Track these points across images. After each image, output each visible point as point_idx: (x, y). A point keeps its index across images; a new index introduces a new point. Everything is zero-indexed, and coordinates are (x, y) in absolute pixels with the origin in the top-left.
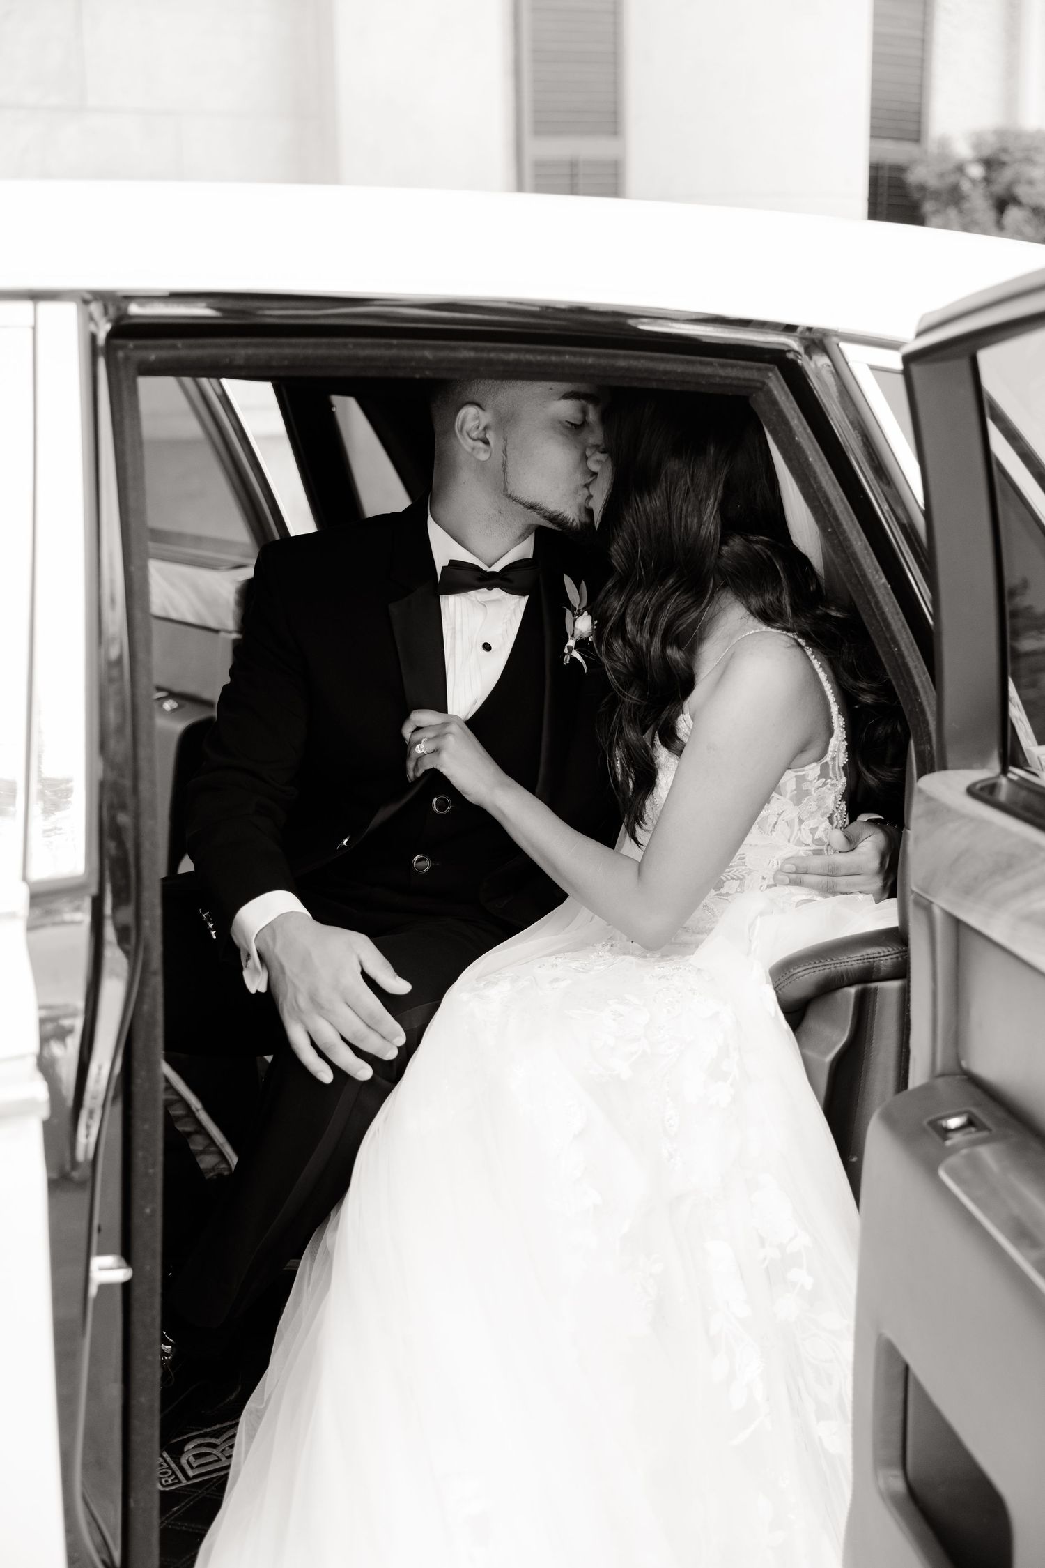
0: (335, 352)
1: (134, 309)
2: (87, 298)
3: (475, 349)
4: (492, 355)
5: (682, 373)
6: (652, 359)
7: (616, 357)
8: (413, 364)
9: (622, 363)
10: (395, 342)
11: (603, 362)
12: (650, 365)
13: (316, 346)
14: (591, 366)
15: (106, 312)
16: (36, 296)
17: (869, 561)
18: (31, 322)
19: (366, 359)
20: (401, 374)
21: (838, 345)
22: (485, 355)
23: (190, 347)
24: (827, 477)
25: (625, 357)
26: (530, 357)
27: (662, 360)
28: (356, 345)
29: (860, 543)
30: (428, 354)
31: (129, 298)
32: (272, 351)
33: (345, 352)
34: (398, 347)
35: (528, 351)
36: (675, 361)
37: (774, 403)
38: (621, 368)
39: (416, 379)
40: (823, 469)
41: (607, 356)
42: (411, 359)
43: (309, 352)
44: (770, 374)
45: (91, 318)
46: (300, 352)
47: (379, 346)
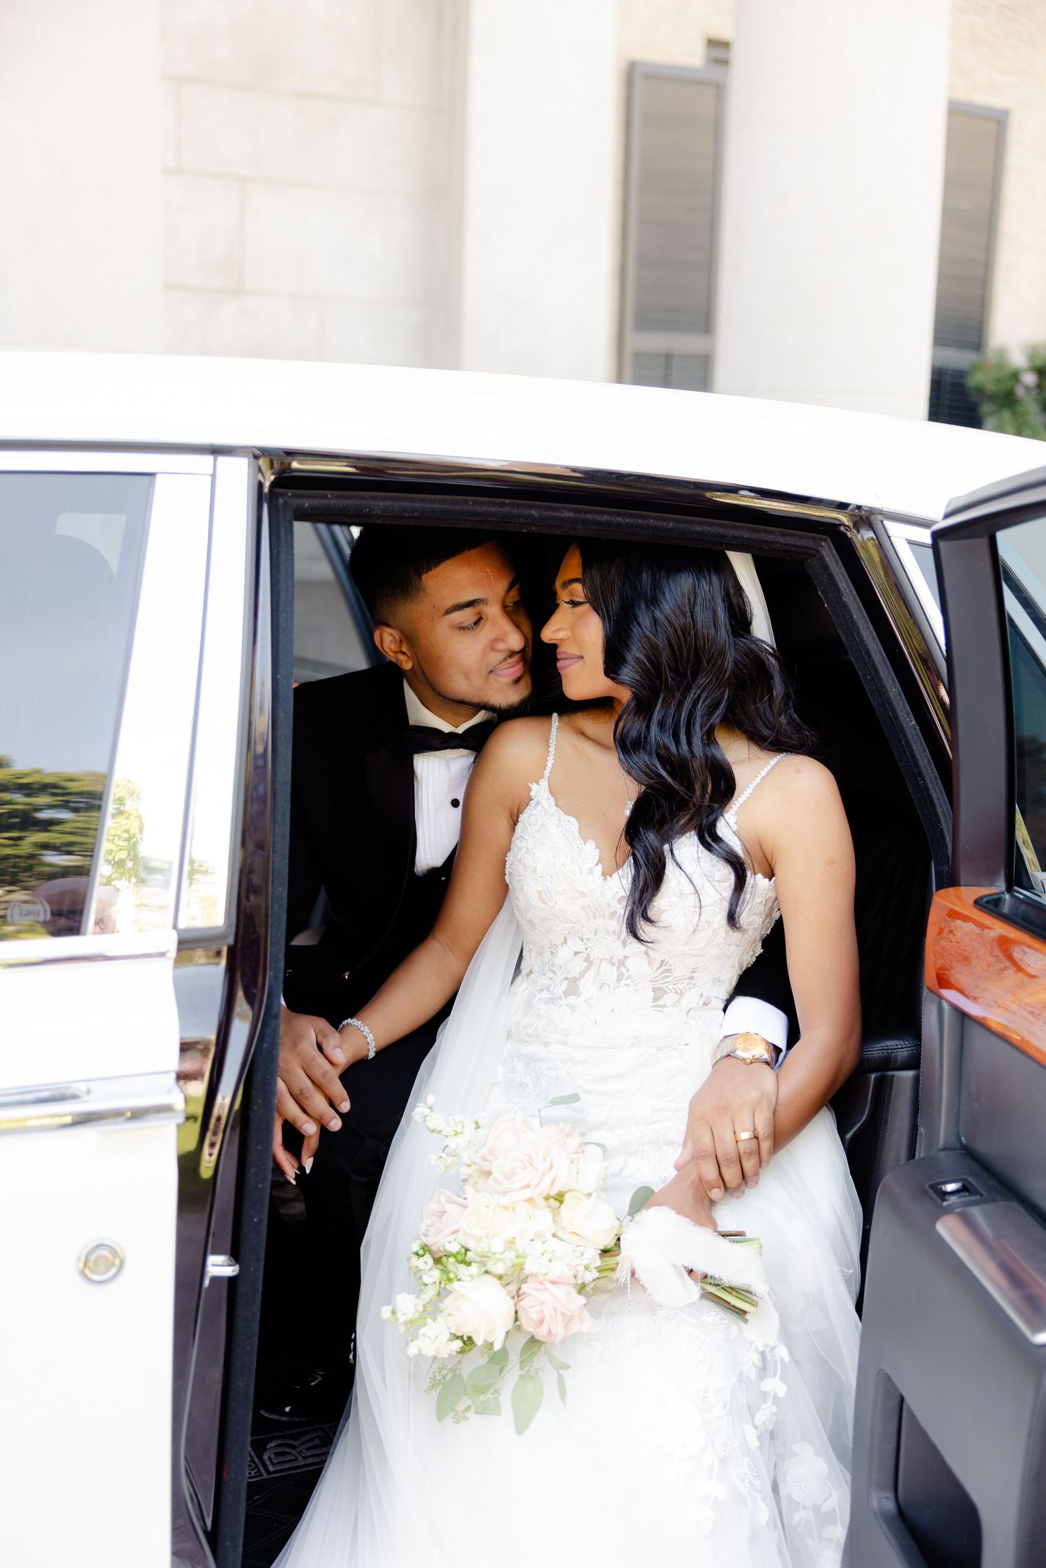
0: (457, 507)
2: (258, 454)
6: (723, 526)
7: (691, 522)
8: (521, 521)
9: (697, 528)
10: (507, 501)
11: (682, 526)
14: (671, 530)
16: (217, 451)
17: (901, 705)
18: (212, 473)
19: (483, 514)
20: (512, 528)
21: (882, 522)
22: (582, 516)
24: (868, 633)
26: (620, 519)
28: (475, 502)
29: (894, 690)
30: (534, 512)
32: (405, 505)
33: (466, 508)
34: (510, 505)
37: (826, 567)
38: (696, 532)
39: (525, 533)
40: (865, 625)
41: (686, 522)
42: (520, 516)
44: (823, 544)
45: (259, 470)
46: (429, 506)
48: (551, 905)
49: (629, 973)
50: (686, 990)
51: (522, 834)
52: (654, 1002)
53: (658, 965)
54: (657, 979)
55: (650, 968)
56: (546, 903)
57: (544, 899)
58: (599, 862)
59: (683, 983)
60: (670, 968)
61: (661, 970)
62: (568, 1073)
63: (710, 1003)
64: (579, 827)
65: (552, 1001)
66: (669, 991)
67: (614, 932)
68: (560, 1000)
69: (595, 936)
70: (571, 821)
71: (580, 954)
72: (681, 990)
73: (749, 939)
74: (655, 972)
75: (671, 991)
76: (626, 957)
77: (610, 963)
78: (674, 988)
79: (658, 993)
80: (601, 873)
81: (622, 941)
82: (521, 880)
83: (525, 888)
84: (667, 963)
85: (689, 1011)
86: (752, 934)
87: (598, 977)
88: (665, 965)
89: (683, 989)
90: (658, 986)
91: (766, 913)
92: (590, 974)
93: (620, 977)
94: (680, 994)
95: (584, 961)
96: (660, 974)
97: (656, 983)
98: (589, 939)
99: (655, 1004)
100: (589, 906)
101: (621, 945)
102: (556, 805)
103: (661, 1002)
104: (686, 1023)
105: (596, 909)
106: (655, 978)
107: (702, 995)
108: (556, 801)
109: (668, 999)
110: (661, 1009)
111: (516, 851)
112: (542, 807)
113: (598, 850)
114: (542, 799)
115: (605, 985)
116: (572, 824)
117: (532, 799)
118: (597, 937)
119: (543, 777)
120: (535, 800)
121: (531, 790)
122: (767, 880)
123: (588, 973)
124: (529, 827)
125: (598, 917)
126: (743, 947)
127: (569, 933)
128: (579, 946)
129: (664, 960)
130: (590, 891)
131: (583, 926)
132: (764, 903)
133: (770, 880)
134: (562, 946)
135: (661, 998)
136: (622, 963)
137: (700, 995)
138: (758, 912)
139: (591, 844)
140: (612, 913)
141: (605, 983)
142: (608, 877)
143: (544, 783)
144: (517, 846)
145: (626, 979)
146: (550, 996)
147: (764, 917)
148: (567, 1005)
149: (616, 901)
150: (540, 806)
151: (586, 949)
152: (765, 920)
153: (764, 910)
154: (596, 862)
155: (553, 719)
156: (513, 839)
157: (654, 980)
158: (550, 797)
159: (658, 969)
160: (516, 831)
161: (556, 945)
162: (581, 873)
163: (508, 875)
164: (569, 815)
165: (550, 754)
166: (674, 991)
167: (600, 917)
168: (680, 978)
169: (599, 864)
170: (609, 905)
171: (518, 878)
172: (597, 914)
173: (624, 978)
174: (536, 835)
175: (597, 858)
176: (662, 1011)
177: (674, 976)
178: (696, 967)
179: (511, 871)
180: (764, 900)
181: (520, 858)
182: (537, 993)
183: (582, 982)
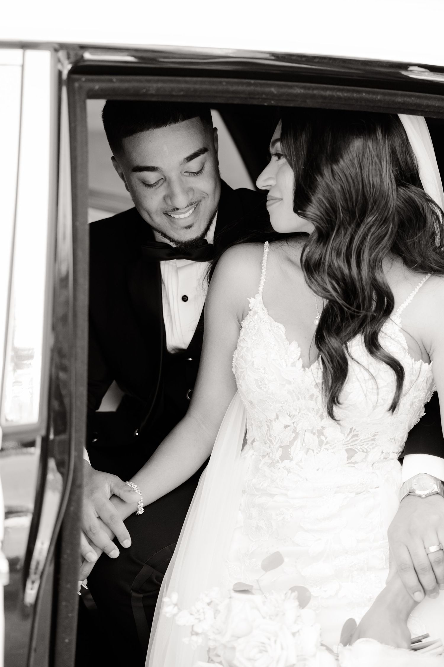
0: (214, 87)
1: (88, 56)
2: (57, 48)
3: (304, 88)
4: (315, 92)
5: (438, 107)
6: (419, 97)
7: (396, 95)
8: (264, 96)
9: (400, 99)
10: (252, 81)
11: (387, 98)
12: (418, 101)
13: (202, 83)
14: (380, 101)
15: (69, 58)
16: (24, 46)
18: (21, 62)
19: (234, 92)
20: (255, 102)
22: (310, 92)
23: (121, 81)
25: (402, 95)
26: (340, 94)
27: (426, 98)
28: (228, 83)
30: (273, 90)
31: (84, 47)
32: (173, 85)
33: (220, 87)
34: (255, 85)
35: (339, 90)
36: (435, 99)
38: (399, 103)
39: (265, 106)
41: (390, 95)
42: (263, 93)
43: (197, 86)
45: (59, 61)
46: (191, 86)
47: (242, 84)
48: (265, 390)
49: (327, 440)
50: (370, 449)
51: (244, 337)
52: (348, 460)
53: (348, 432)
54: (349, 442)
55: (343, 435)
56: (261, 388)
57: (260, 385)
58: (300, 357)
59: (368, 444)
60: (357, 433)
61: (351, 435)
62: (291, 517)
63: (389, 457)
64: (285, 331)
65: (272, 465)
66: (357, 451)
67: (313, 409)
68: (278, 464)
69: (299, 412)
70: (280, 327)
71: (289, 428)
72: (366, 449)
73: (416, 408)
74: (346, 438)
75: (359, 450)
76: (324, 428)
77: (312, 432)
78: (361, 448)
79: (351, 453)
80: (301, 365)
81: (320, 416)
82: (243, 372)
83: (246, 378)
84: (355, 430)
85: (373, 464)
86: (418, 405)
87: (304, 444)
88: (354, 432)
89: (368, 449)
90: (349, 447)
91: (427, 388)
92: (298, 443)
93: (321, 443)
94: (366, 452)
95: (292, 433)
96: (350, 439)
97: (348, 445)
98: (294, 415)
99: (349, 461)
100: (293, 391)
101: (320, 419)
102: (268, 315)
103: (352, 460)
104: (373, 473)
105: (300, 393)
106: (347, 441)
107: (382, 452)
108: (268, 311)
109: (358, 457)
110: (354, 465)
111: (240, 349)
112: (258, 316)
113: (299, 349)
114: (258, 310)
115: (310, 450)
116: (281, 329)
117: (250, 310)
118: (300, 413)
119: (258, 293)
120: (253, 310)
121: (250, 303)
122: (427, 364)
123: (296, 442)
124: (249, 332)
125: (300, 398)
126: (412, 414)
127: (280, 411)
128: (287, 421)
129: (352, 428)
130: (293, 379)
131: (289, 406)
132: (425, 381)
133: (429, 364)
134: (275, 421)
135: (353, 457)
136: (320, 433)
137: (381, 452)
138: (421, 388)
139: (295, 344)
140: (311, 396)
141: (310, 449)
142: (307, 369)
143: (259, 298)
144: (240, 346)
145: (326, 445)
146: (271, 461)
147: (426, 391)
148: (283, 468)
149: (313, 387)
150: (256, 316)
151: (293, 423)
152: (427, 393)
153: (426, 386)
154: (298, 357)
155: (265, 246)
156: (239, 340)
157: (346, 443)
158: (264, 308)
159: (348, 435)
160: (240, 335)
161: (270, 420)
162: (286, 366)
163: (234, 367)
164: (278, 322)
165: (262, 275)
166: (361, 450)
167: (302, 398)
168: (365, 440)
169: (301, 359)
170: (308, 390)
171: (241, 370)
172: (300, 397)
173: (324, 444)
174: (254, 338)
175: (299, 354)
176: (354, 467)
177: (362, 439)
178: (376, 432)
179: (236, 365)
180: (426, 379)
181: (242, 355)
182: (261, 458)
183: (293, 448)
